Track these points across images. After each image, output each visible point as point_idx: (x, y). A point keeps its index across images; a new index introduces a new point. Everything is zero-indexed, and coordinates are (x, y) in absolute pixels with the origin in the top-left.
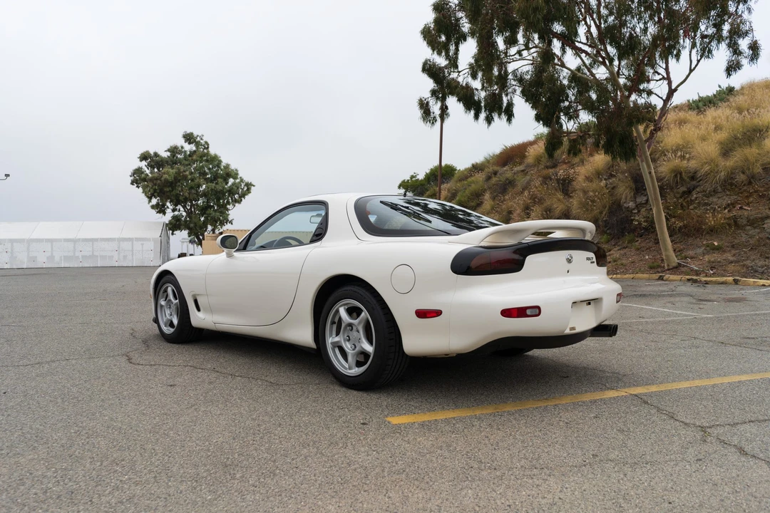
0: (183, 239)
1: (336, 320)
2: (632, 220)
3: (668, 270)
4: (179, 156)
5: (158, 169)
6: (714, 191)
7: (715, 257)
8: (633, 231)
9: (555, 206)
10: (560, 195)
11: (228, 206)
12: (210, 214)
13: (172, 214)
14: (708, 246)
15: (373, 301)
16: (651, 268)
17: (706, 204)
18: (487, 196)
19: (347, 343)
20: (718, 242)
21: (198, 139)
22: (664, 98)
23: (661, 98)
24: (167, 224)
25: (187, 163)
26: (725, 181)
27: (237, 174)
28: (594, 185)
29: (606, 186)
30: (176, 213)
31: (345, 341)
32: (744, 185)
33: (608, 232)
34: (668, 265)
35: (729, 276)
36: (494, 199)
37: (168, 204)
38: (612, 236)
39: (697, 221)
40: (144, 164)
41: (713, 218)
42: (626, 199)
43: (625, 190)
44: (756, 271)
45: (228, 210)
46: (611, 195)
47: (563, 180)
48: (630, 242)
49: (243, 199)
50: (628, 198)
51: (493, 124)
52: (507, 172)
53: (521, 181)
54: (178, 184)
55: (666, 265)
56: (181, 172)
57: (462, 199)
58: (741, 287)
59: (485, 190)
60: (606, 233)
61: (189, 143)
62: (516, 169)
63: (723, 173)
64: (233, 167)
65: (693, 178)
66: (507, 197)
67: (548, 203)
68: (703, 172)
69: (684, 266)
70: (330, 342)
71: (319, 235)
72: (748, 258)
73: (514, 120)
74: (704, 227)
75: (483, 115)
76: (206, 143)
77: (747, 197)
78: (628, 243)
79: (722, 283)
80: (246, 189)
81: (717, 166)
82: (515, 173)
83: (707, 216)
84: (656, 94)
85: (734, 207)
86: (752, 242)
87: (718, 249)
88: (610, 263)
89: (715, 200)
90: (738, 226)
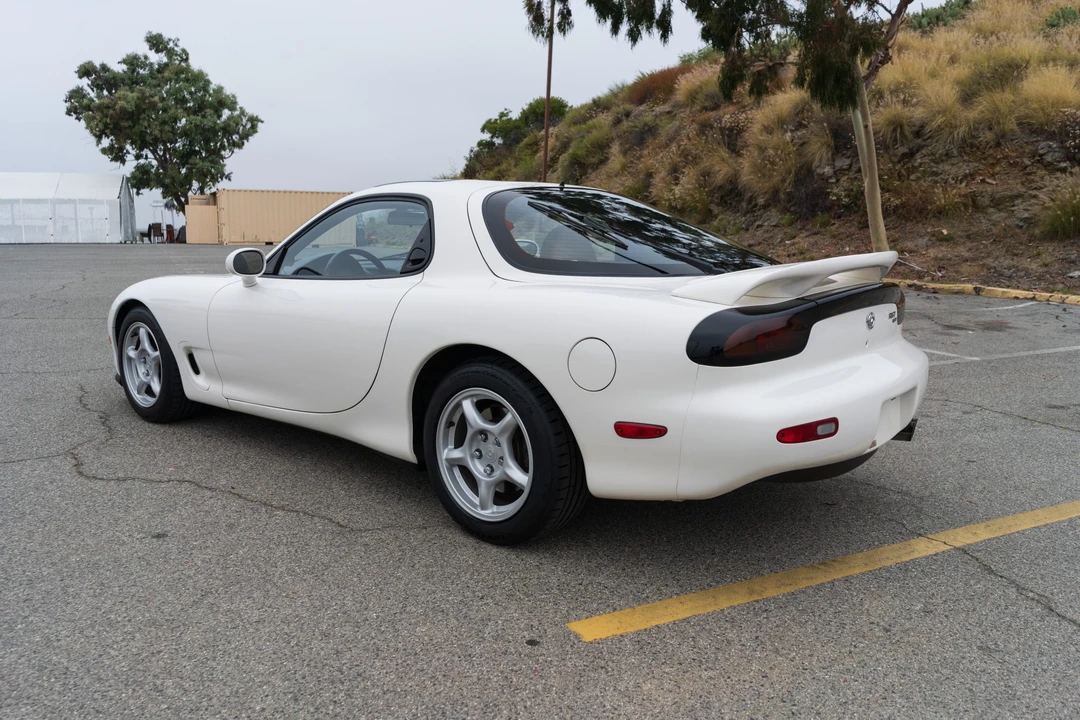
0: (155, 202)
1: (456, 419)
2: (828, 193)
4: (141, 71)
5: (110, 92)
6: (947, 155)
7: (944, 251)
8: (829, 209)
9: (717, 168)
10: (724, 153)
11: (223, 153)
12: (196, 164)
13: (135, 163)
14: (934, 235)
15: (531, 397)
17: (935, 174)
18: (615, 149)
19: (477, 462)
20: (948, 230)
21: (171, 45)
22: (893, 12)
23: (889, 12)
24: (128, 179)
25: (154, 82)
26: (964, 140)
27: (235, 103)
28: (775, 139)
29: (792, 140)
30: (142, 161)
31: (472, 457)
32: (990, 147)
33: (792, 209)
35: (964, 282)
36: (625, 153)
37: (128, 147)
38: (798, 216)
39: (921, 198)
40: (85, 82)
41: (944, 195)
42: (820, 161)
43: (820, 148)
44: (1002, 275)
45: (223, 158)
46: (800, 154)
47: (728, 129)
48: (825, 224)
49: (245, 141)
50: (824, 161)
51: (640, 43)
52: (646, 113)
53: (667, 128)
54: (143, 116)
56: (147, 98)
57: (579, 153)
58: (986, 300)
59: (613, 139)
60: (788, 210)
61: (157, 51)
62: (658, 109)
63: (962, 129)
64: (228, 91)
65: (918, 134)
66: (646, 152)
67: (705, 164)
68: (934, 125)
69: (901, 264)
70: (444, 457)
71: (418, 261)
72: (989, 255)
73: (671, 38)
74: (929, 207)
75: (625, 28)
76: (184, 51)
77: (993, 165)
78: (821, 226)
79: (958, 293)
80: (249, 126)
81: (954, 117)
82: (656, 116)
83: (936, 190)
84: (883, 6)
85: (973, 179)
86: (995, 231)
87: (947, 239)
88: (794, 255)
89: (947, 168)
90: (977, 207)
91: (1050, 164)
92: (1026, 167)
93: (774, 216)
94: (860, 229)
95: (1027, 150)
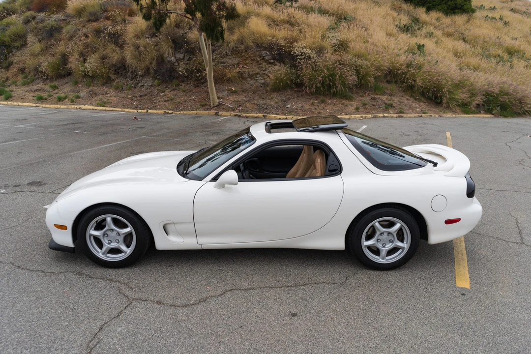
2: (176, 70)
3: (214, 107)
6: (226, 54)
7: (236, 98)
8: (178, 78)
9: (111, 55)
10: (113, 47)
14: (229, 91)
16: (202, 106)
17: (223, 63)
18: (31, 38)
19: (378, 243)
20: (234, 88)
26: (233, 48)
28: (142, 41)
29: (151, 43)
32: (243, 52)
33: (158, 77)
34: (214, 104)
36: (40, 41)
38: (162, 81)
39: (219, 74)
41: (230, 73)
43: (167, 48)
46: (156, 50)
47: (112, 34)
48: (178, 85)
50: (170, 54)
52: (48, 19)
53: (67, 29)
55: (212, 104)
57: (4, 38)
59: (27, 32)
60: (156, 78)
62: (55, 17)
63: (232, 44)
67: (103, 52)
69: (223, 105)
70: (365, 245)
71: (332, 170)
72: (254, 99)
74: (225, 78)
77: (245, 60)
78: (176, 86)
82: (56, 21)
83: (227, 71)
86: (253, 88)
87: (235, 92)
88: (168, 101)
89: (227, 60)
90: (243, 78)
91: (267, 60)
92: (258, 61)
93: (148, 81)
94: (195, 87)
95: (258, 53)
